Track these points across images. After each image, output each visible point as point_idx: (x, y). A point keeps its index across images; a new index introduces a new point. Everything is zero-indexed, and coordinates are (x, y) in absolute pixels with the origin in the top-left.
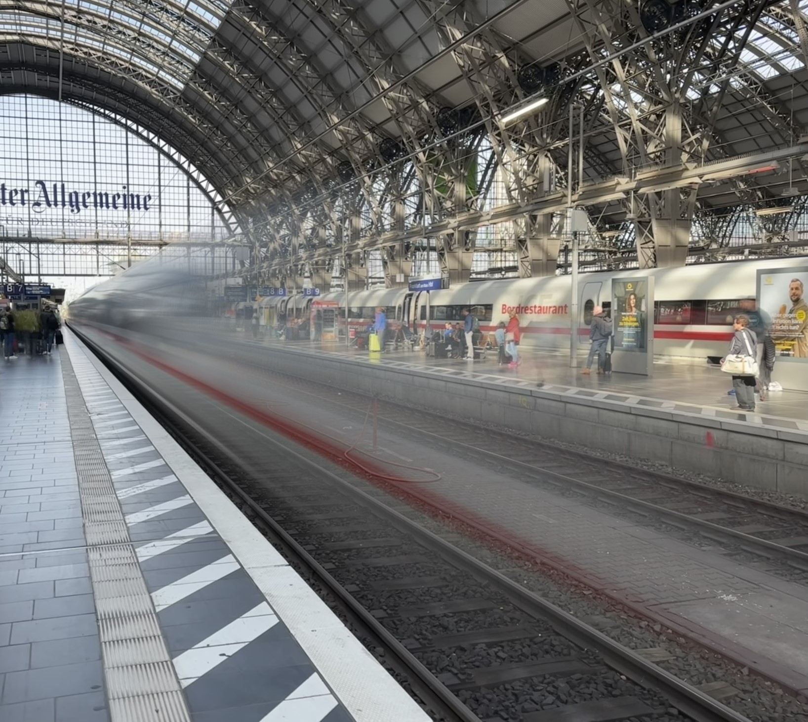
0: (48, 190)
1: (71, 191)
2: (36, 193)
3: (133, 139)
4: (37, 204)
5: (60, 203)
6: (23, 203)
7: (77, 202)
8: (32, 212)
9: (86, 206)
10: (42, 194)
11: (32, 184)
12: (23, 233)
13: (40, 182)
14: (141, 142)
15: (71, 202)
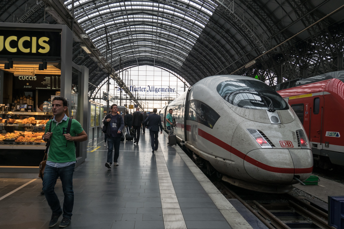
0: (150, 88)
1: (156, 88)
2: (148, 89)
3: (171, 75)
4: (148, 91)
5: (153, 91)
6: (144, 91)
7: (157, 90)
8: (146, 93)
9: (159, 91)
10: (149, 89)
11: (147, 86)
12: (144, 98)
13: (149, 86)
14: (173, 75)
15: (155, 90)
